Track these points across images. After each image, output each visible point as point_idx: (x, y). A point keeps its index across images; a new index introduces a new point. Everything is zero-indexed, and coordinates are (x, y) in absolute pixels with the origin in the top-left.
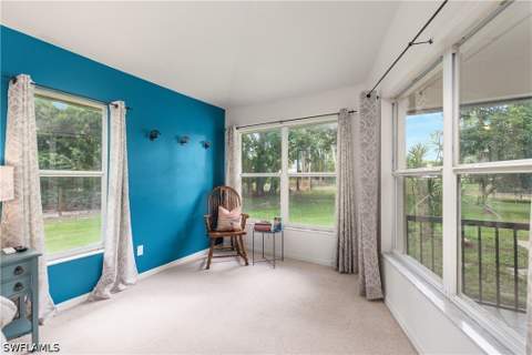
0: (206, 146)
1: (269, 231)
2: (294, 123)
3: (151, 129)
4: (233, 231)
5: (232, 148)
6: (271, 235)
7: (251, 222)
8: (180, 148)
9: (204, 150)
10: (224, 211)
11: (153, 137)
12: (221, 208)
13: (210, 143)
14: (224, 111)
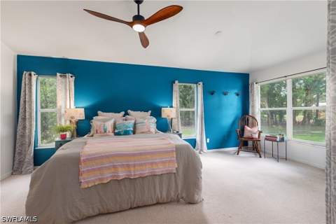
0: (238, 95)
1: (275, 141)
2: (297, 76)
3: (211, 90)
4: (252, 138)
5: (253, 95)
6: (276, 143)
7: (263, 135)
8: (224, 97)
9: (237, 97)
10: (248, 128)
11: (212, 93)
12: (246, 127)
13: (240, 93)
14: (248, 74)
